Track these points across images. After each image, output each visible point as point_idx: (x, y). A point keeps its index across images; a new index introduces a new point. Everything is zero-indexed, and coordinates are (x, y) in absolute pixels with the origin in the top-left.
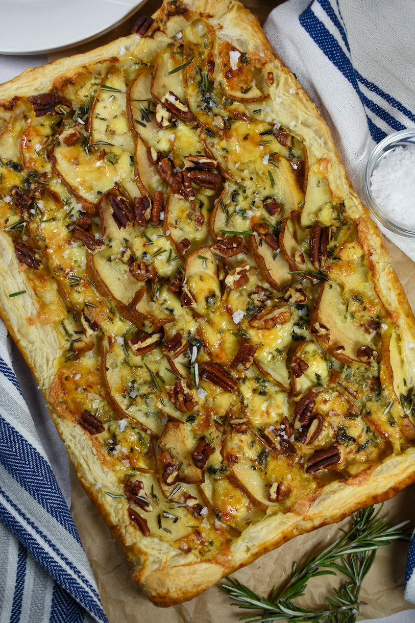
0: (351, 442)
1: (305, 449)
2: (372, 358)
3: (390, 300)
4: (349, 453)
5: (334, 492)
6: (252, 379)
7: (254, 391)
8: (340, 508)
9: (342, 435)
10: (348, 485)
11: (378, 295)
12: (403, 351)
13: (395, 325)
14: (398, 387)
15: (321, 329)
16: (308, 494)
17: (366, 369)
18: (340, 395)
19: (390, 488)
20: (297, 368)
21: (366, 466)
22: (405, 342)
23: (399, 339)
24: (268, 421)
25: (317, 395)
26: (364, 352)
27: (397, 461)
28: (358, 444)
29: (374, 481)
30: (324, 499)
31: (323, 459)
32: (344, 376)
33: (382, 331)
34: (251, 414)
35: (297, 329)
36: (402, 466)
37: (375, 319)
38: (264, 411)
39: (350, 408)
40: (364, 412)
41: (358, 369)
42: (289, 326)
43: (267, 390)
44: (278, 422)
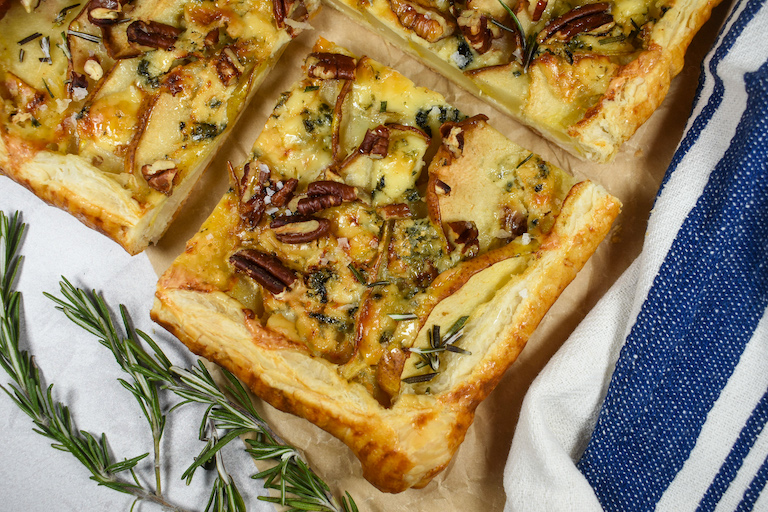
0: (319, 298)
1: (267, 241)
2: (460, 247)
3: (572, 218)
4: (303, 304)
5: (222, 311)
6: (322, 99)
7: (306, 112)
8: (203, 334)
9: (320, 277)
10: (245, 324)
11: (568, 196)
12: (504, 289)
13: (536, 250)
14: (444, 314)
15: (454, 137)
16: (198, 276)
17: (441, 251)
18: (379, 237)
19: (281, 392)
20: (378, 143)
21: (293, 336)
22: (522, 282)
23: (520, 271)
24: (275, 157)
25: (356, 201)
26: (466, 233)
28: (323, 308)
29: (275, 359)
30: (201, 302)
31: (264, 268)
32: (410, 224)
33: (517, 241)
34: (269, 131)
35: (435, 114)
36: (325, 388)
37: (529, 220)
38: (286, 146)
39: (369, 265)
40: (375, 289)
41: (433, 238)
42: (433, 102)
43: (318, 130)
44: (283, 175)
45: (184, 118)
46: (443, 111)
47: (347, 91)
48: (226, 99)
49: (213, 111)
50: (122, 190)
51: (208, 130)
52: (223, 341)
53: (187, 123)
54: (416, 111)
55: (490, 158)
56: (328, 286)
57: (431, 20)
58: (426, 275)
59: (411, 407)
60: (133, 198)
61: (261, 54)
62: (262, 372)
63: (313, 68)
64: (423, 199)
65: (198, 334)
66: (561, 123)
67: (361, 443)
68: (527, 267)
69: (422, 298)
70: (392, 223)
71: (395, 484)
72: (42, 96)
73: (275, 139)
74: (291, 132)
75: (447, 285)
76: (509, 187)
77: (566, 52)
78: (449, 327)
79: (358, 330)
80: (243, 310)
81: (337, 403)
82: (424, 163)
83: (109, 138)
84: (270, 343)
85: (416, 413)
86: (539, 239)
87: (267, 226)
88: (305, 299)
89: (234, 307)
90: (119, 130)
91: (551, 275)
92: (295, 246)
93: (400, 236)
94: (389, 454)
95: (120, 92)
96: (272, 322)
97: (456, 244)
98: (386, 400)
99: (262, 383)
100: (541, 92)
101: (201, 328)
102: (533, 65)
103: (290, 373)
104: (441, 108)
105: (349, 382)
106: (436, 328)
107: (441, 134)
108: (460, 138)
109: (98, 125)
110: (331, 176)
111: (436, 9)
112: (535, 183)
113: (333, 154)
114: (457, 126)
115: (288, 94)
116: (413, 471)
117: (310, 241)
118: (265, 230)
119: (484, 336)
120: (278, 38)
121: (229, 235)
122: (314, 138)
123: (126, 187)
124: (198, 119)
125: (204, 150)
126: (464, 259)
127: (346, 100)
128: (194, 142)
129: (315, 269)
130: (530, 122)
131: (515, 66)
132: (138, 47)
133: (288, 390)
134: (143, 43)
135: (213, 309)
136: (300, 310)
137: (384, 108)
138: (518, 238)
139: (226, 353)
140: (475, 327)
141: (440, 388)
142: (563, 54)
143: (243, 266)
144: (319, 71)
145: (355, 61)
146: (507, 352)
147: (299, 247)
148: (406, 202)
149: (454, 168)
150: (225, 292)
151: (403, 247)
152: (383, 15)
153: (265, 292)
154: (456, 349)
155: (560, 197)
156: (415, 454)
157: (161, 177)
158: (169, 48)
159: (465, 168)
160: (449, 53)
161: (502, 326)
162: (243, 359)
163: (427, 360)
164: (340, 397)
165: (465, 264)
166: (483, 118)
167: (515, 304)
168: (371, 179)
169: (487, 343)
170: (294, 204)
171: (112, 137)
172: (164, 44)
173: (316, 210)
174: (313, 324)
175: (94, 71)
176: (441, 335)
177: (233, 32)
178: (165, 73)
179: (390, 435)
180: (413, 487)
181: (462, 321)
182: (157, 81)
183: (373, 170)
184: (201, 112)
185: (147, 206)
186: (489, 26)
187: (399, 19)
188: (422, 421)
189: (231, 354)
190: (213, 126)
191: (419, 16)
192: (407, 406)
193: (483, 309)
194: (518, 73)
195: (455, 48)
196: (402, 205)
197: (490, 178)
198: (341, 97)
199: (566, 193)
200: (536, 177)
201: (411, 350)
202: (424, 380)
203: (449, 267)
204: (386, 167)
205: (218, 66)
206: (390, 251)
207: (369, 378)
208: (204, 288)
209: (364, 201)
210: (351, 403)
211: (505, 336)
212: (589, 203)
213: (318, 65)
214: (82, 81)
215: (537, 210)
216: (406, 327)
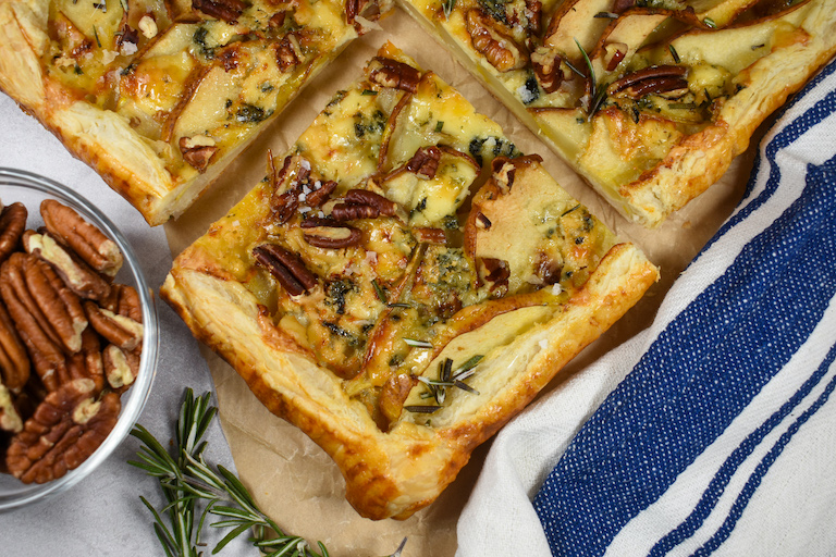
0: (336, 308)
1: (294, 239)
2: (489, 284)
3: (607, 277)
4: (317, 311)
5: (236, 301)
6: (379, 105)
7: (359, 115)
8: (212, 321)
9: (342, 287)
10: (258, 321)
11: (607, 255)
12: (525, 336)
13: (564, 303)
14: (460, 349)
15: (505, 173)
16: (217, 261)
17: (469, 285)
18: (409, 258)
19: (281, 395)
20: (427, 163)
21: (303, 342)
22: (544, 332)
23: (545, 321)
24: (318, 156)
25: (393, 217)
26: (498, 272)
27: (332, 390)
28: (338, 319)
29: (281, 361)
30: (217, 289)
31: (286, 267)
32: (443, 251)
33: (547, 290)
34: (317, 127)
35: (490, 145)
36: (326, 400)
37: (564, 271)
38: (332, 146)
39: (393, 285)
40: (395, 310)
41: (464, 270)
42: (490, 131)
43: (368, 136)
44: (323, 175)
45: (232, 96)
46: (499, 144)
47: (405, 103)
48: (279, 86)
49: (263, 95)
50: (156, 158)
51: (254, 112)
52: (231, 332)
53: (234, 102)
54: (471, 138)
55: (538, 200)
56: (348, 298)
57: (505, 50)
58: (449, 306)
59: (408, 436)
60: (166, 168)
61: (325, 46)
62: (265, 372)
63: (375, 73)
64: (461, 229)
65: (207, 320)
66: (614, 180)
67: (351, 462)
68: (552, 317)
69: (441, 328)
70: (425, 247)
71: (377, 510)
72: (90, 44)
73: (322, 136)
74: (340, 133)
75: (470, 320)
76: (550, 234)
77: (633, 109)
78: (462, 362)
79: (370, 349)
80: (258, 306)
81: (335, 418)
82: (469, 193)
83: (152, 101)
84: (280, 344)
85: (412, 442)
86: (570, 292)
87: (297, 225)
88: (321, 306)
89: (249, 300)
90: (164, 95)
91: (574, 331)
92: (321, 251)
93: (430, 262)
94: (378, 478)
95: (170, 56)
96: (285, 323)
97: (485, 281)
98: (384, 423)
99: (263, 382)
100: (601, 144)
101: (212, 315)
102: (598, 116)
103: (294, 378)
104: (497, 140)
105: (351, 398)
106: (449, 362)
107: (492, 167)
108: (511, 175)
109: (142, 86)
110: (372, 187)
111: (511, 39)
112: (577, 234)
113: (379, 164)
114: (511, 163)
115: (344, 94)
116: (398, 500)
117: (338, 248)
118: (294, 228)
119: (495, 379)
120: (344, 33)
121: (256, 225)
122: (363, 143)
123: (160, 156)
124: (247, 100)
125: (245, 133)
126: (491, 298)
127: (403, 111)
128: (237, 123)
129: (337, 277)
130: (584, 171)
131: (580, 113)
132: (200, 14)
133: (288, 394)
134: (206, 12)
135: (228, 298)
136: (314, 317)
137: (439, 128)
138: (548, 287)
139: (232, 345)
140: (488, 367)
141: (441, 422)
142: (630, 111)
143: (266, 261)
144: (381, 77)
145: (420, 75)
146: (515, 400)
147: (326, 252)
148: (443, 228)
149: (499, 203)
150: (242, 283)
151: (432, 273)
152: (457, 33)
153: (282, 291)
154: (464, 386)
155: (600, 254)
156: (404, 483)
157: (198, 153)
158: (231, 22)
159: (510, 206)
160: (515, 86)
161: (516, 372)
162: (248, 355)
163: (433, 392)
164: (339, 412)
165: (491, 303)
166: (537, 159)
167: (532, 352)
168: (412, 198)
169: (497, 386)
170: (329, 207)
171: (155, 101)
172: (228, 17)
173: (351, 218)
174: (325, 334)
175: (148, 28)
176: (452, 369)
177: (300, 18)
178: (222, 46)
179: (383, 459)
180: (394, 518)
181: (476, 360)
182: (213, 53)
183: (416, 189)
184: (252, 94)
185: (178, 180)
186: (562, 67)
187: (473, 40)
188: (417, 451)
189: (237, 347)
190: (261, 111)
191: (493, 43)
192: (405, 433)
193: (500, 351)
194: (582, 120)
195: (523, 82)
196: (439, 230)
197: (533, 220)
198: (398, 108)
199: (606, 251)
200: (579, 229)
201: (419, 378)
202: (427, 411)
203: (474, 302)
204: (431, 189)
205: (279, 50)
206: (417, 274)
207: (371, 399)
208: (222, 275)
209: (401, 219)
210: (349, 420)
211: (516, 382)
212: (626, 266)
213: (381, 70)
214: (133, 35)
215: (573, 263)
216: (420, 354)
